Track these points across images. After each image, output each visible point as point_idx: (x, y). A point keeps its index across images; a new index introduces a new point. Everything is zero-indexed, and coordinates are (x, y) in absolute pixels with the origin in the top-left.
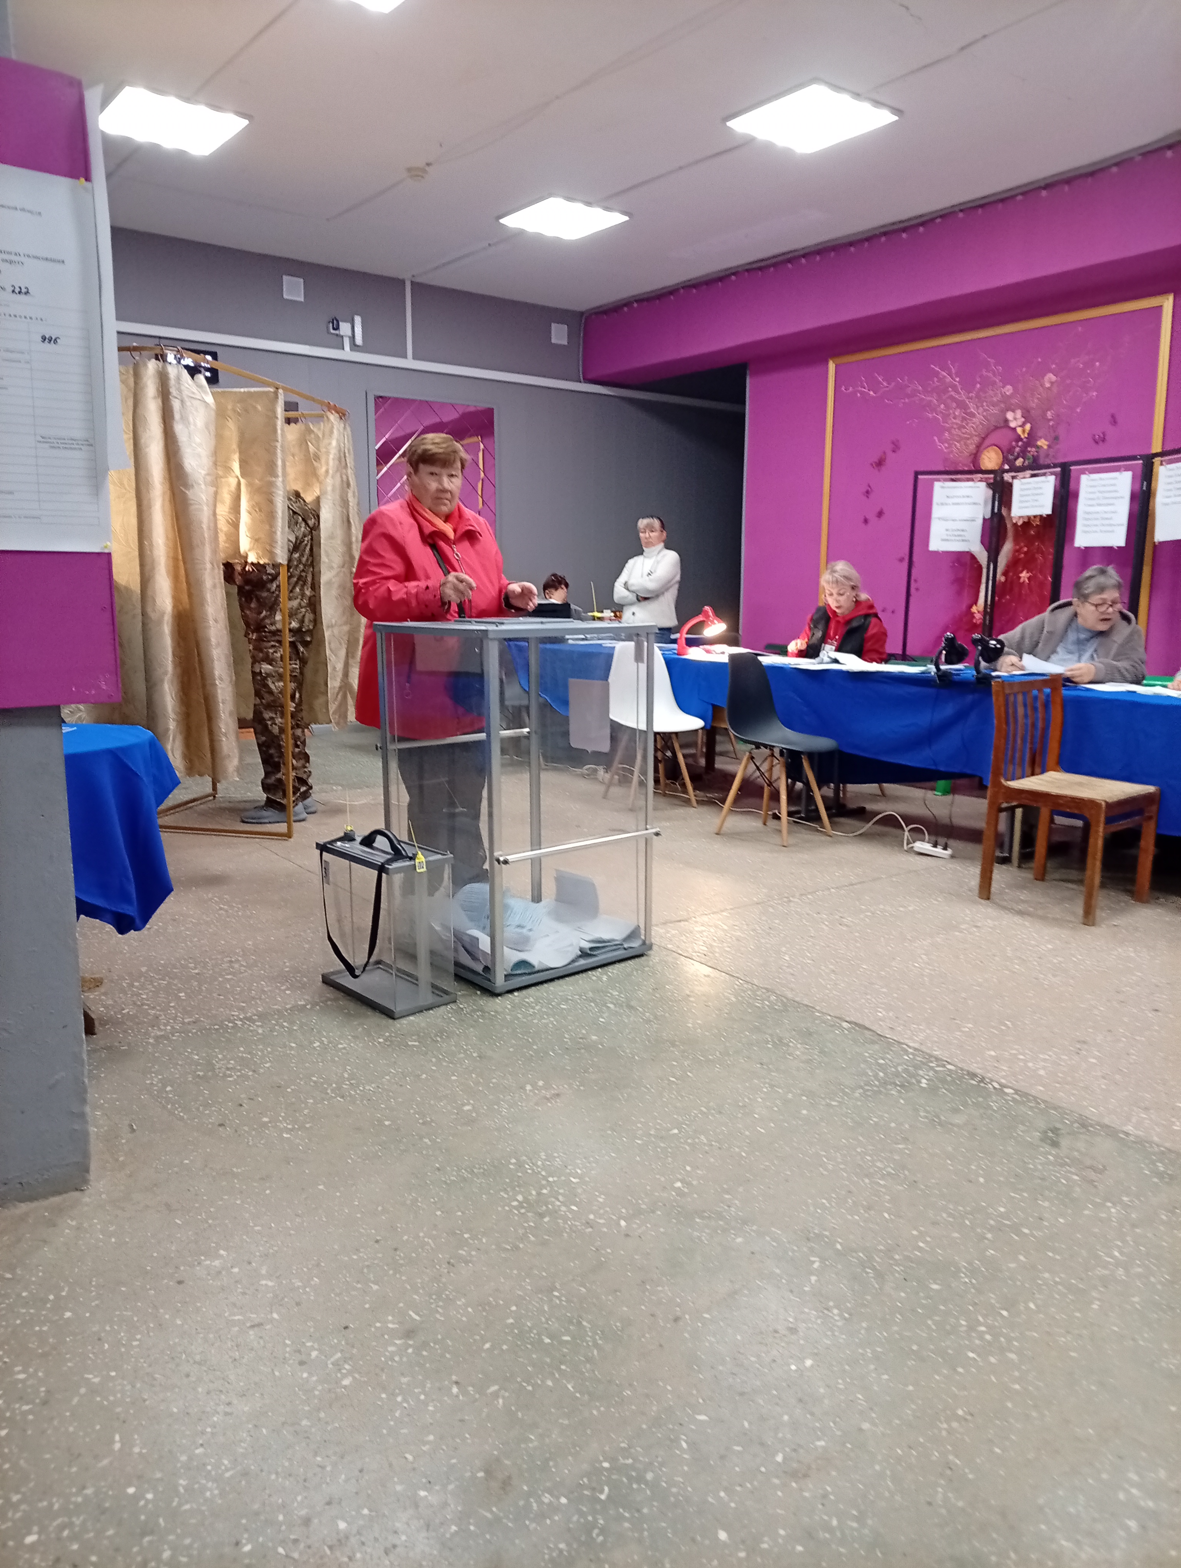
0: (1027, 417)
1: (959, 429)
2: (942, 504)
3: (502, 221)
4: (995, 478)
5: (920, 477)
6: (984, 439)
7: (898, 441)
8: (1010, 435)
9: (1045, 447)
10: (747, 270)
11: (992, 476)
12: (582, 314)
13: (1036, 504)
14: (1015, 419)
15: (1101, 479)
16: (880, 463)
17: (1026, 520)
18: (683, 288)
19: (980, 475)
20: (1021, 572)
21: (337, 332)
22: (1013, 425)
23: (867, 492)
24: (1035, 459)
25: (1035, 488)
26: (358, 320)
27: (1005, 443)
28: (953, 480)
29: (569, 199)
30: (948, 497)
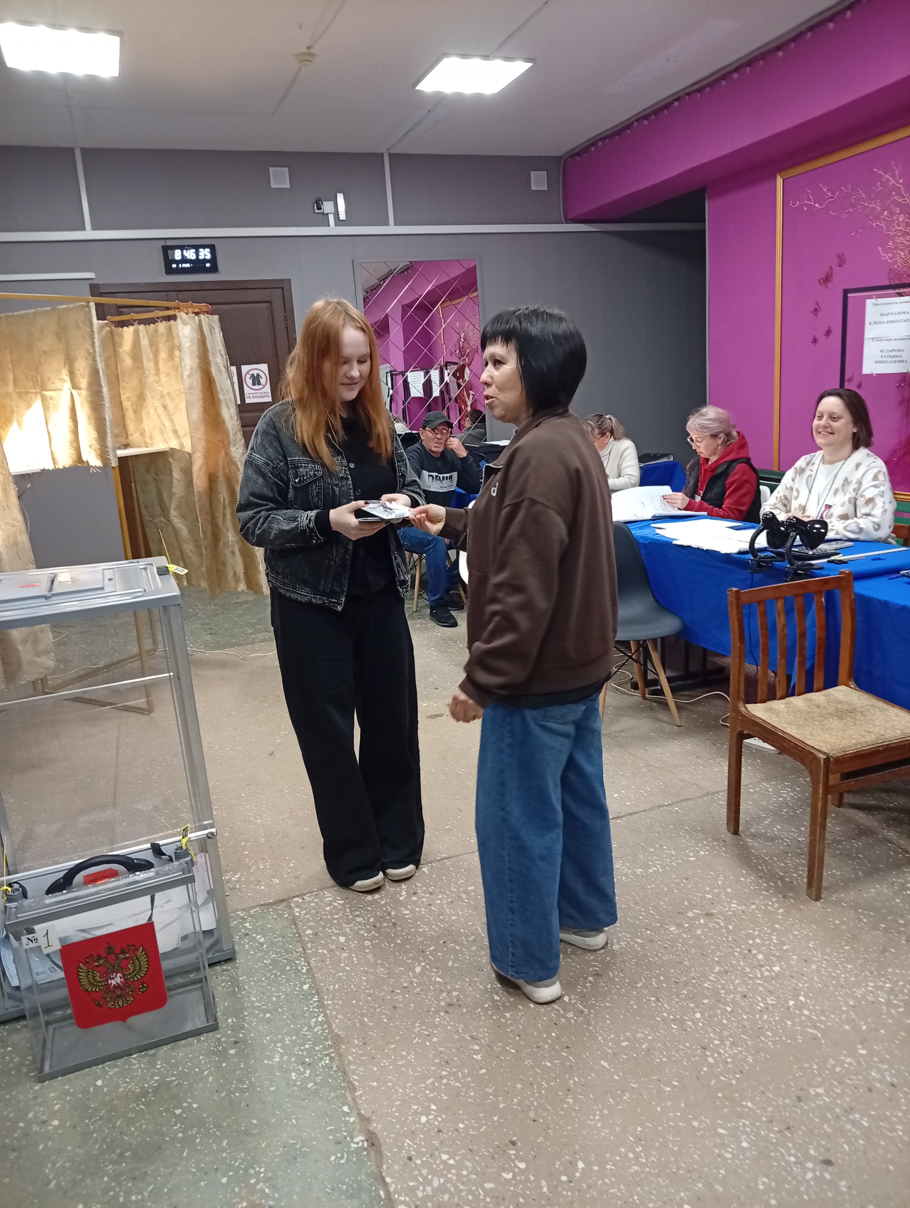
2: (876, 323)
3: (418, 89)
5: (849, 295)
7: (843, 254)
10: (688, 94)
12: (560, 158)
16: (828, 279)
18: (636, 120)
21: (321, 211)
23: (816, 310)
26: (340, 197)
29: (465, 56)
30: (882, 315)
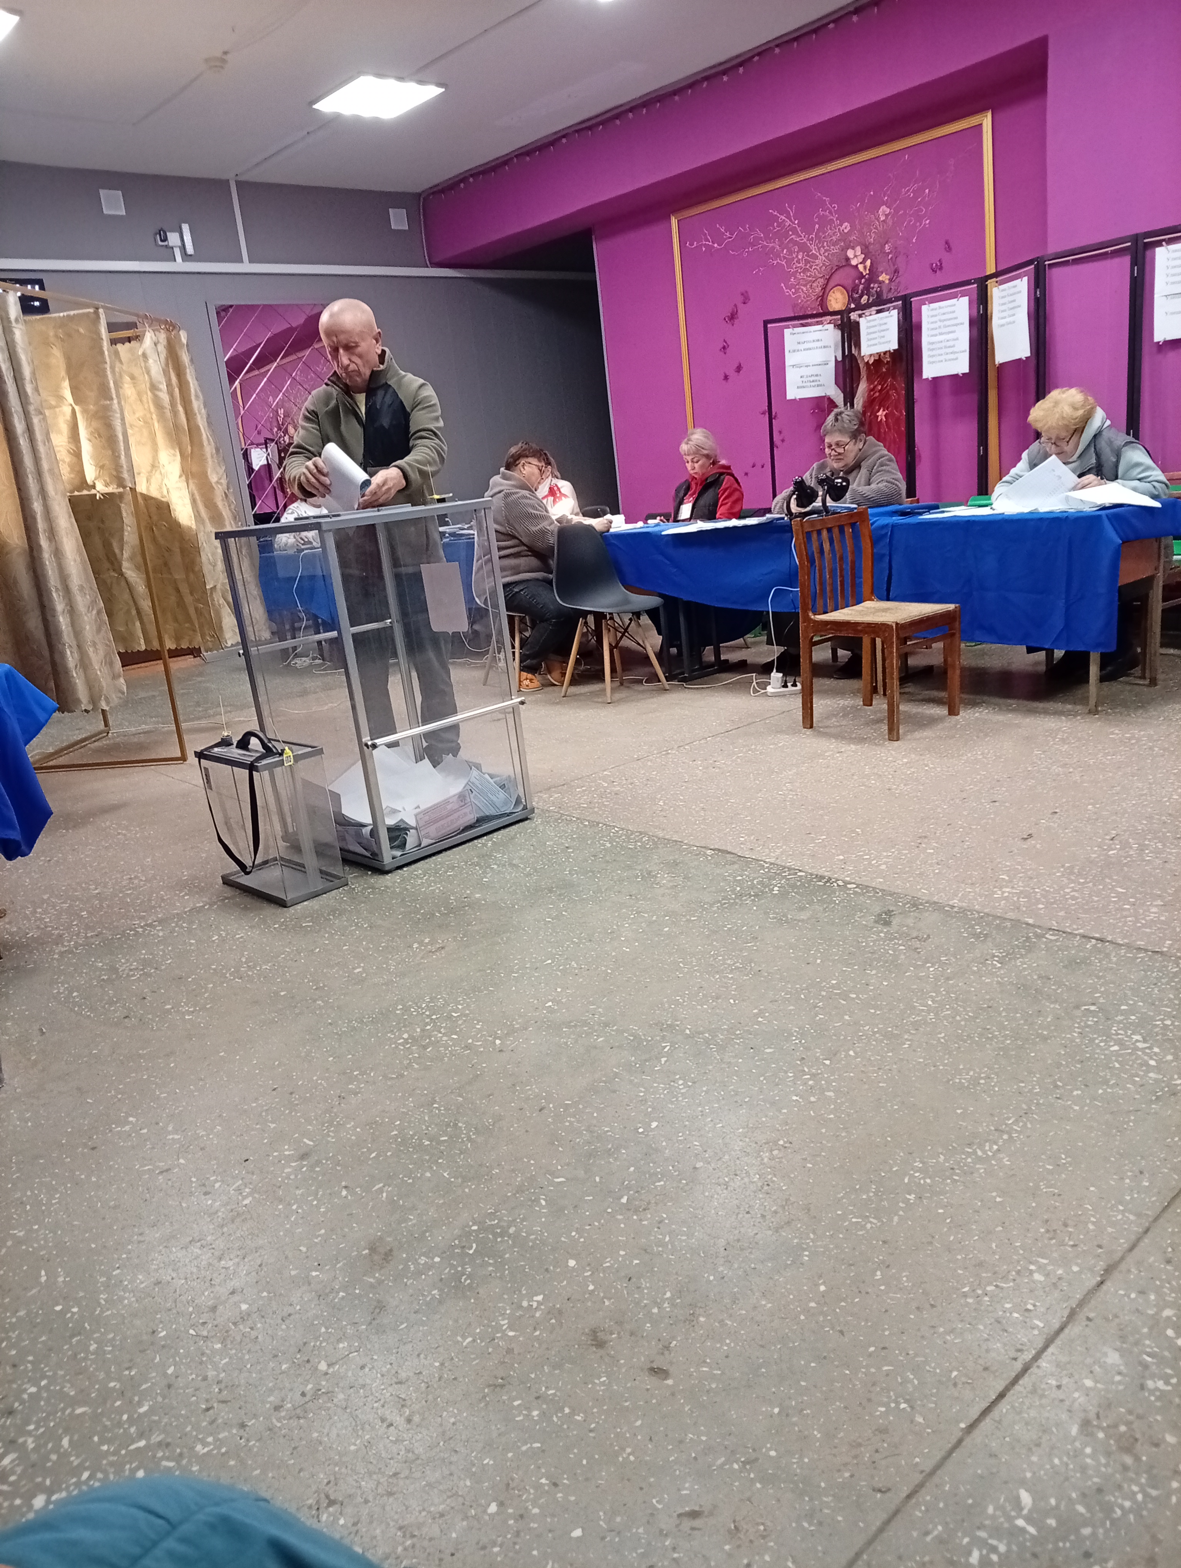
0: (866, 253)
1: (804, 272)
2: (794, 351)
3: (315, 106)
4: (842, 319)
5: (769, 326)
6: (828, 280)
7: (746, 292)
8: (853, 273)
9: (887, 282)
10: (577, 131)
11: (839, 317)
12: (419, 195)
13: (883, 340)
14: (855, 256)
15: (940, 308)
16: (733, 317)
17: (877, 358)
18: (516, 156)
19: (829, 318)
20: (878, 411)
21: (166, 243)
22: (854, 262)
23: (724, 348)
24: (879, 294)
25: (880, 325)
26: (186, 228)
27: (848, 283)
28: (803, 325)
29: (379, 75)
30: (799, 343)
